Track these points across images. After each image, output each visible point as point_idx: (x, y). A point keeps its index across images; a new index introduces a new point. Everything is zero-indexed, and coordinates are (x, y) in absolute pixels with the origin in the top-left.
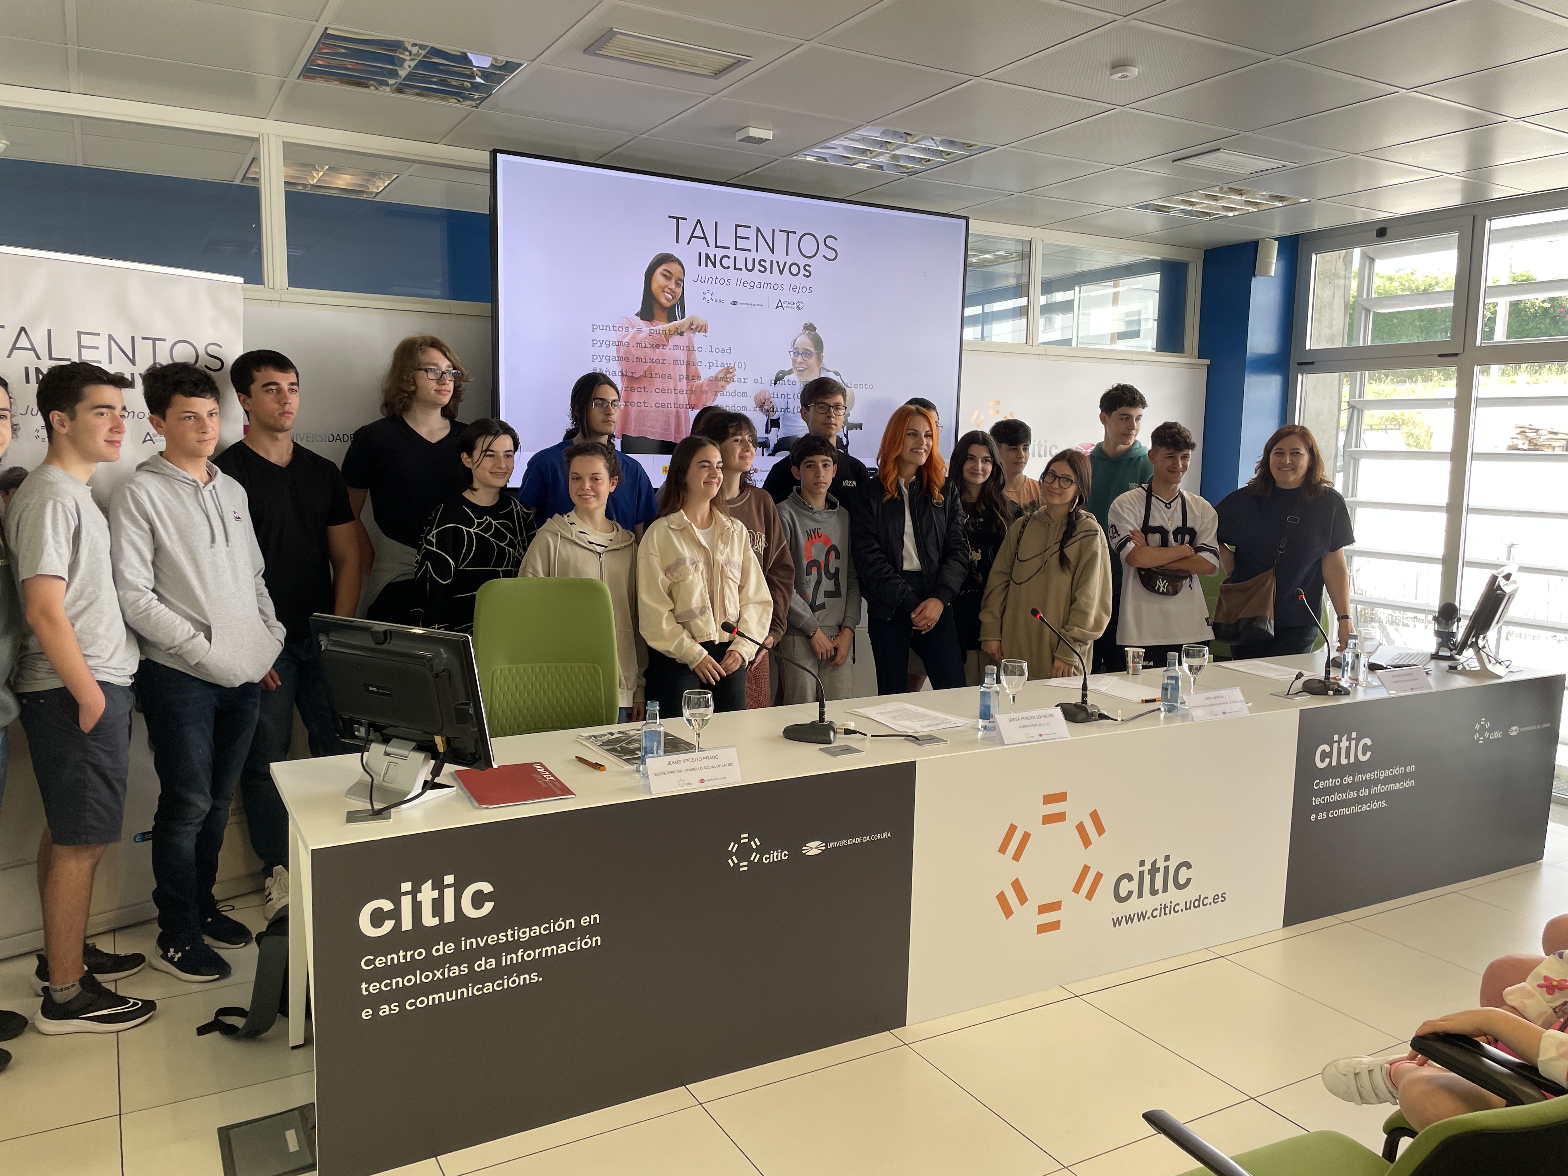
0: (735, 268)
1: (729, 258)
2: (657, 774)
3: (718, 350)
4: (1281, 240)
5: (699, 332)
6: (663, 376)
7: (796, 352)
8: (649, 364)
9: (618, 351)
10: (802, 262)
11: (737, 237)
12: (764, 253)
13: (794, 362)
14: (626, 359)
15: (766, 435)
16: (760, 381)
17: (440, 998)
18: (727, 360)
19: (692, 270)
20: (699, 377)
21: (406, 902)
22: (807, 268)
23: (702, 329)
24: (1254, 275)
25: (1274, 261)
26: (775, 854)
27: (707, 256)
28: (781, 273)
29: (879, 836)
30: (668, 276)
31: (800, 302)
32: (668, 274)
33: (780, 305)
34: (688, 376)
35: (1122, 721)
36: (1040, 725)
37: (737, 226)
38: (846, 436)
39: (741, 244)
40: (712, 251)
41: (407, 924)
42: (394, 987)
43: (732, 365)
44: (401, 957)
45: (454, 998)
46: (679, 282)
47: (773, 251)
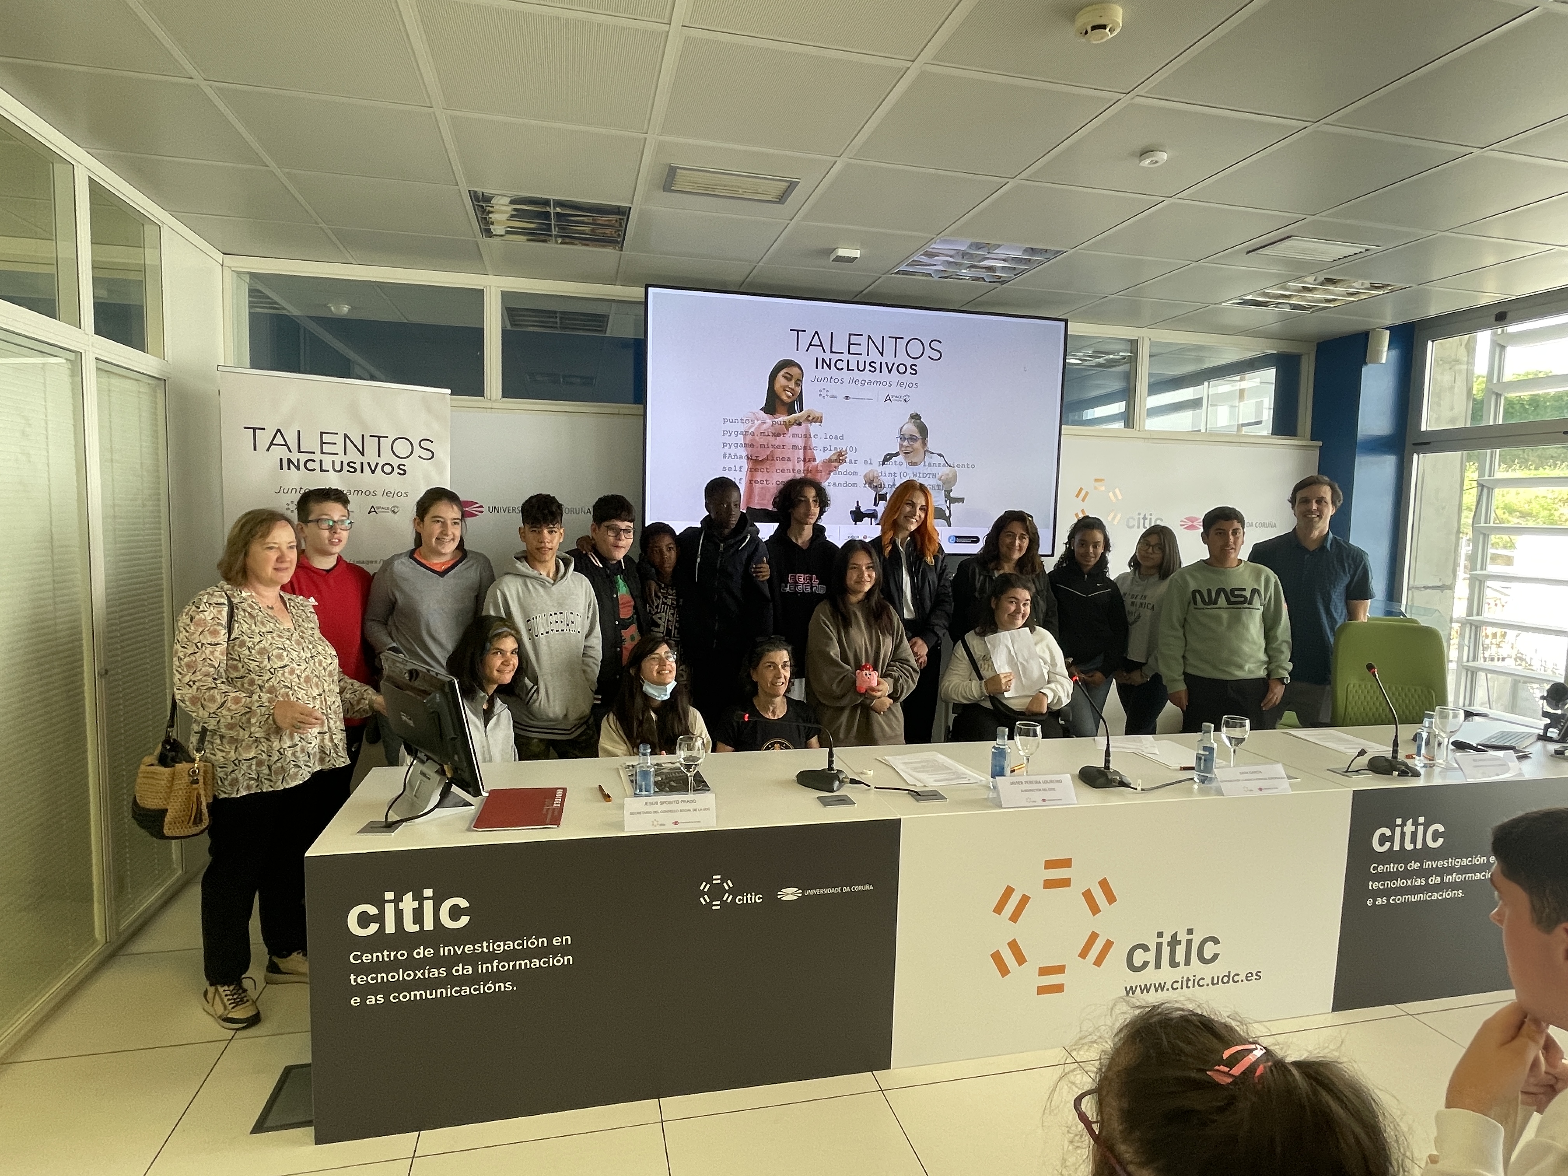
0: (848, 369)
1: (842, 361)
2: (632, 813)
3: (831, 437)
4: (1392, 329)
5: (815, 422)
6: (783, 459)
7: (903, 438)
8: (771, 449)
9: (745, 439)
10: (909, 362)
11: (850, 344)
12: (875, 356)
13: (901, 446)
14: (752, 446)
15: (874, 508)
16: (869, 462)
17: (421, 994)
18: (842, 445)
19: (810, 372)
20: (815, 460)
21: (390, 909)
22: (913, 367)
23: (818, 420)
24: (1366, 364)
25: (1386, 349)
26: (749, 896)
27: (823, 360)
28: (890, 372)
29: (860, 888)
30: (789, 378)
31: (906, 396)
32: (788, 376)
33: (888, 399)
34: (805, 460)
35: (1142, 790)
36: (1044, 790)
37: (850, 335)
38: (949, 508)
39: (853, 349)
40: (827, 356)
41: (390, 928)
42: (379, 981)
43: (844, 449)
44: (386, 955)
45: (434, 996)
46: (799, 382)
47: (882, 354)
